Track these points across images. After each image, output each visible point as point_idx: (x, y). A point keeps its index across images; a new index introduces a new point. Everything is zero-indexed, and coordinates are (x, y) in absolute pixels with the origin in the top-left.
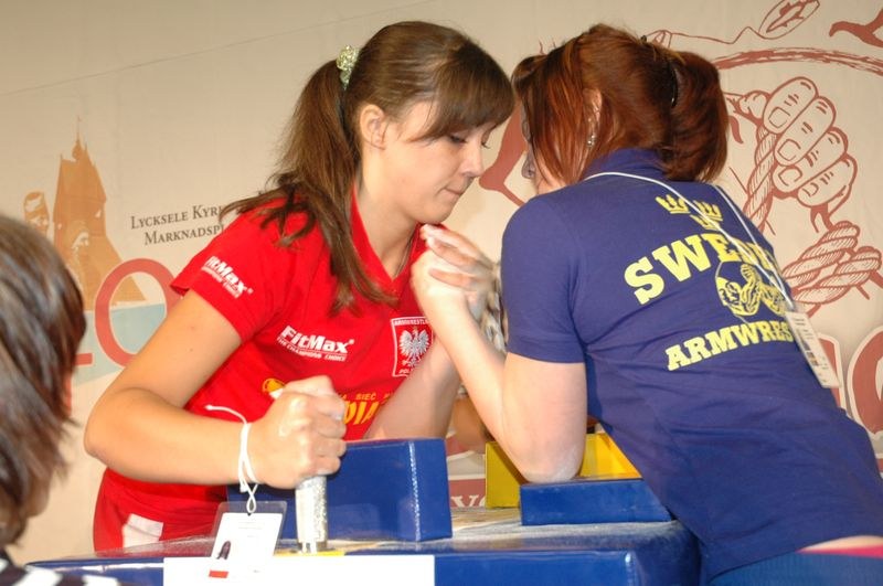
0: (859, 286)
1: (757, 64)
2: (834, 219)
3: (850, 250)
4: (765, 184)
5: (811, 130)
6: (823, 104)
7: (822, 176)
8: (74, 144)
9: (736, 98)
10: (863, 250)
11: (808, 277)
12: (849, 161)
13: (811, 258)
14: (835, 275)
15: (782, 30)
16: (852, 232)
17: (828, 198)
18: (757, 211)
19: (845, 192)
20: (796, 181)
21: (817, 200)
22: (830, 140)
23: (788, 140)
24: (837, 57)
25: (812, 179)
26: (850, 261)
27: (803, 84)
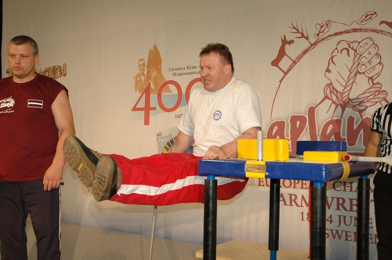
0: (380, 102)
1: (356, 33)
2: (375, 82)
3: (378, 91)
8: (154, 45)
10: (383, 91)
11: (365, 98)
14: (373, 98)
15: (365, 22)
16: (380, 86)
21: (370, 76)
24: (381, 32)
26: (379, 94)
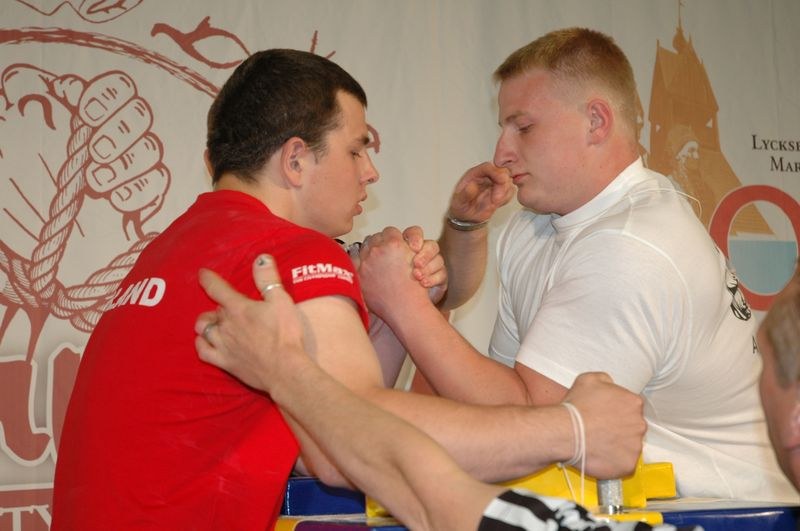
2: (146, 229)
4: (77, 180)
5: (128, 131)
6: (140, 104)
7: (137, 181)
9: (51, 78)
12: (163, 170)
13: (120, 267)
17: (141, 206)
18: (66, 208)
19: (158, 202)
20: (109, 181)
21: (129, 206)
22: (146, 144)
23: (104, 136)
24: (157, 60)
25: (126, 182)
27: (122, 79)
